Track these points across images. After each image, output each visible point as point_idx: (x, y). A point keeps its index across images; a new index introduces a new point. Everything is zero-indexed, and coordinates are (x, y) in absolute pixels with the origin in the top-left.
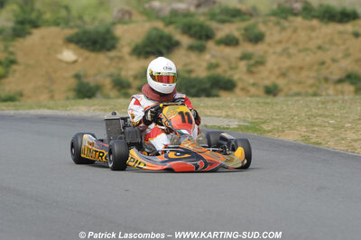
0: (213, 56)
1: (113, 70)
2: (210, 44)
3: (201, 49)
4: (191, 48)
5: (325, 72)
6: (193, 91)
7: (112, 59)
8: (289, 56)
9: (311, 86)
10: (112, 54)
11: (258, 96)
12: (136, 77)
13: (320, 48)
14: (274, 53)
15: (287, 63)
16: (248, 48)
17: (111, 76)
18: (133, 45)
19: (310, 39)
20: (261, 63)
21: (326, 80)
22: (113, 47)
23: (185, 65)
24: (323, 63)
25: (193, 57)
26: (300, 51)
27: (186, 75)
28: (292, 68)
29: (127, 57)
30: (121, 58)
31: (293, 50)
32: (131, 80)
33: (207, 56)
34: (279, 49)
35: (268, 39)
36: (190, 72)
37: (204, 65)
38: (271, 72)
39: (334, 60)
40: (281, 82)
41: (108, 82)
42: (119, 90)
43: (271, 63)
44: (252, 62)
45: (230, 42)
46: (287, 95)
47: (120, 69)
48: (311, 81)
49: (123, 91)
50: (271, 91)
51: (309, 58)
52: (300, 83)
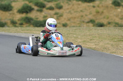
0: (45, 13)
1: (11, 18)
2: (44, 9)
3: (41, 11)
4: (38, 10)
5: (83, 19)
6: (38, 25)
7: (10, 14)
8: (71, 14)
9: (78, 24)
10: (11, 12)
11: (60, 27)
12: (19, 20)
13: (81, 11)
14: (66, 13)
15: (70, 16)
16: (57, 11)
17: (10, 19)
18: (18, 9)
19: (78, 8)
20: (61, 16)
21: (83, 22)
22: (11, 10)
23: (36, 16)
24: (82, 16)
25: (38, 13)
26: (75, 12)
27: (36, 20)
28: (72, 18)
29: (16, 13)
30: (14, 14)
31: (72, 12)
32: (17, 21)
33: (43, 13)
34: (68, 11)
35: (64, 8)
36: (37, 18)
37: (42, 16)
38: (65, 19)
39: (86, 15)
40: (68, 22)
41: (9, 22)
42: (13, 25)
43: (65, 16)
44: (58, 15)
45: (51, 9)
46: (70, 27)
47: (13, 17)
48: (78, 22)
49: (14, 25)
50: (65, 25)
51: (78, 15)
52: (74, 23)
